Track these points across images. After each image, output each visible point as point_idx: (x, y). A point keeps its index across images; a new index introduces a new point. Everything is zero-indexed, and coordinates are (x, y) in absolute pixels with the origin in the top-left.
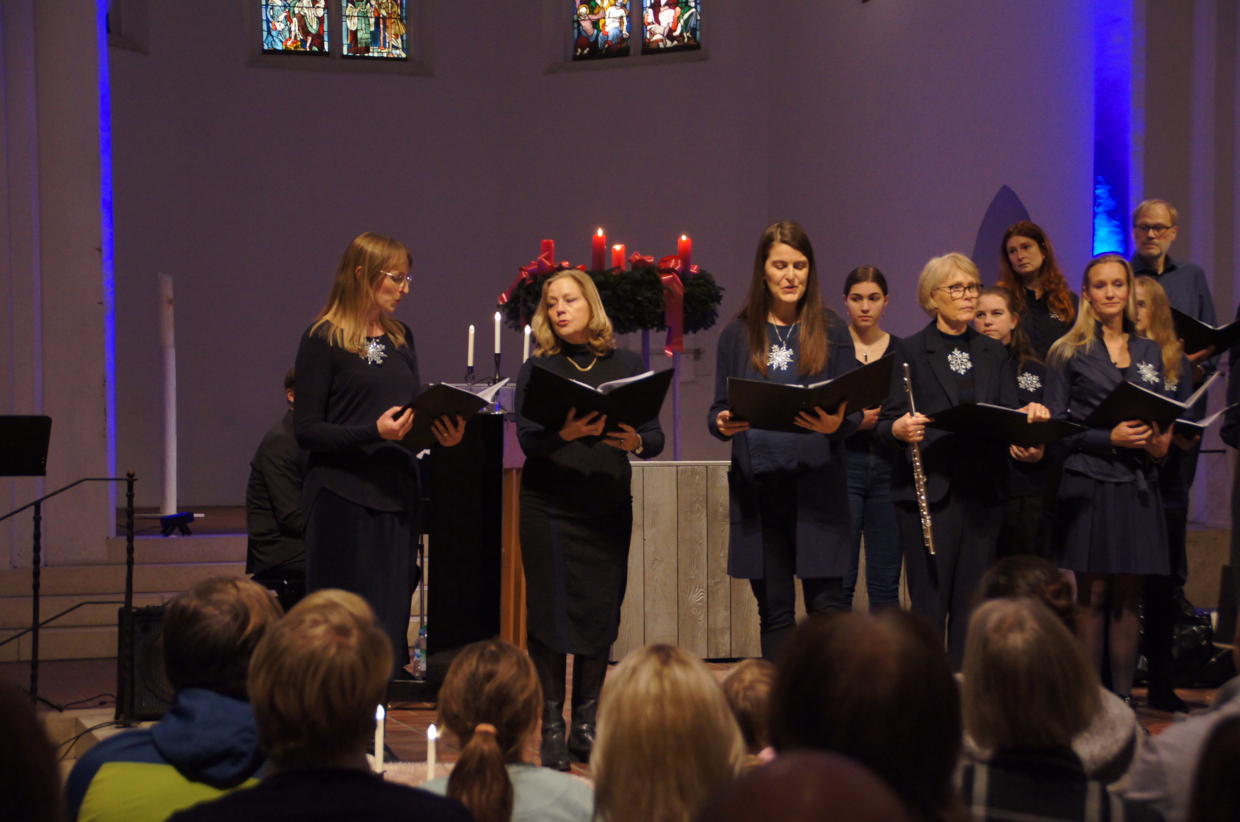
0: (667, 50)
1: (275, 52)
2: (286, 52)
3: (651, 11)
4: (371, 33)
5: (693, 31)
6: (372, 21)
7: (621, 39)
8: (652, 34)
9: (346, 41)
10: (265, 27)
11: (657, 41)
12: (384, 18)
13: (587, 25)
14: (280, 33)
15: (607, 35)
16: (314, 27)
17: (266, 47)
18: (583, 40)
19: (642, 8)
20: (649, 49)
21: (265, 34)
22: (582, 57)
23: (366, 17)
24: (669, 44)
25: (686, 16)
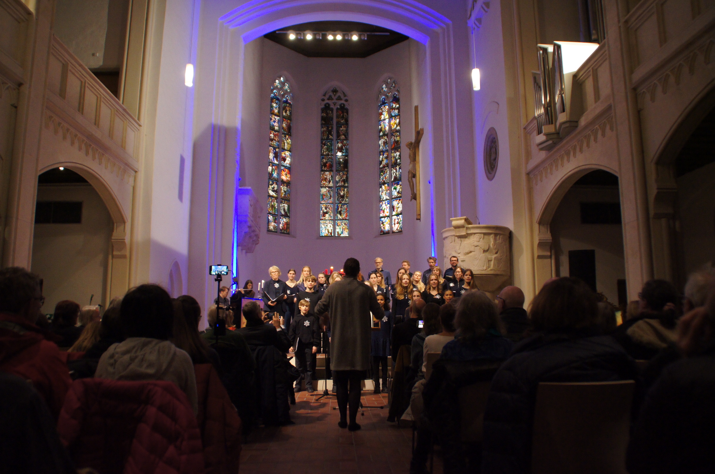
0: (397, 232)
1: (322, 236)
2: (325, 236)
4: (342, 232)
5: (401, 228)
6: (342, 229)
7: (389, 231)
8: (394, 229)
9: (336, 233)
10: (321, 231)
11: (395, 231)
12: (344, 229)
13: (382, 228)
14: (323, 233)
15: (386, 230)
16: (330, 231)
17: (321, 235)
18: (382, 231)
19: (392, 224)
20: (393, 232)
21: (321, 233)
22: (382, 234)
23: (340, 229)
24: (397, 231)
25: (400, 225)
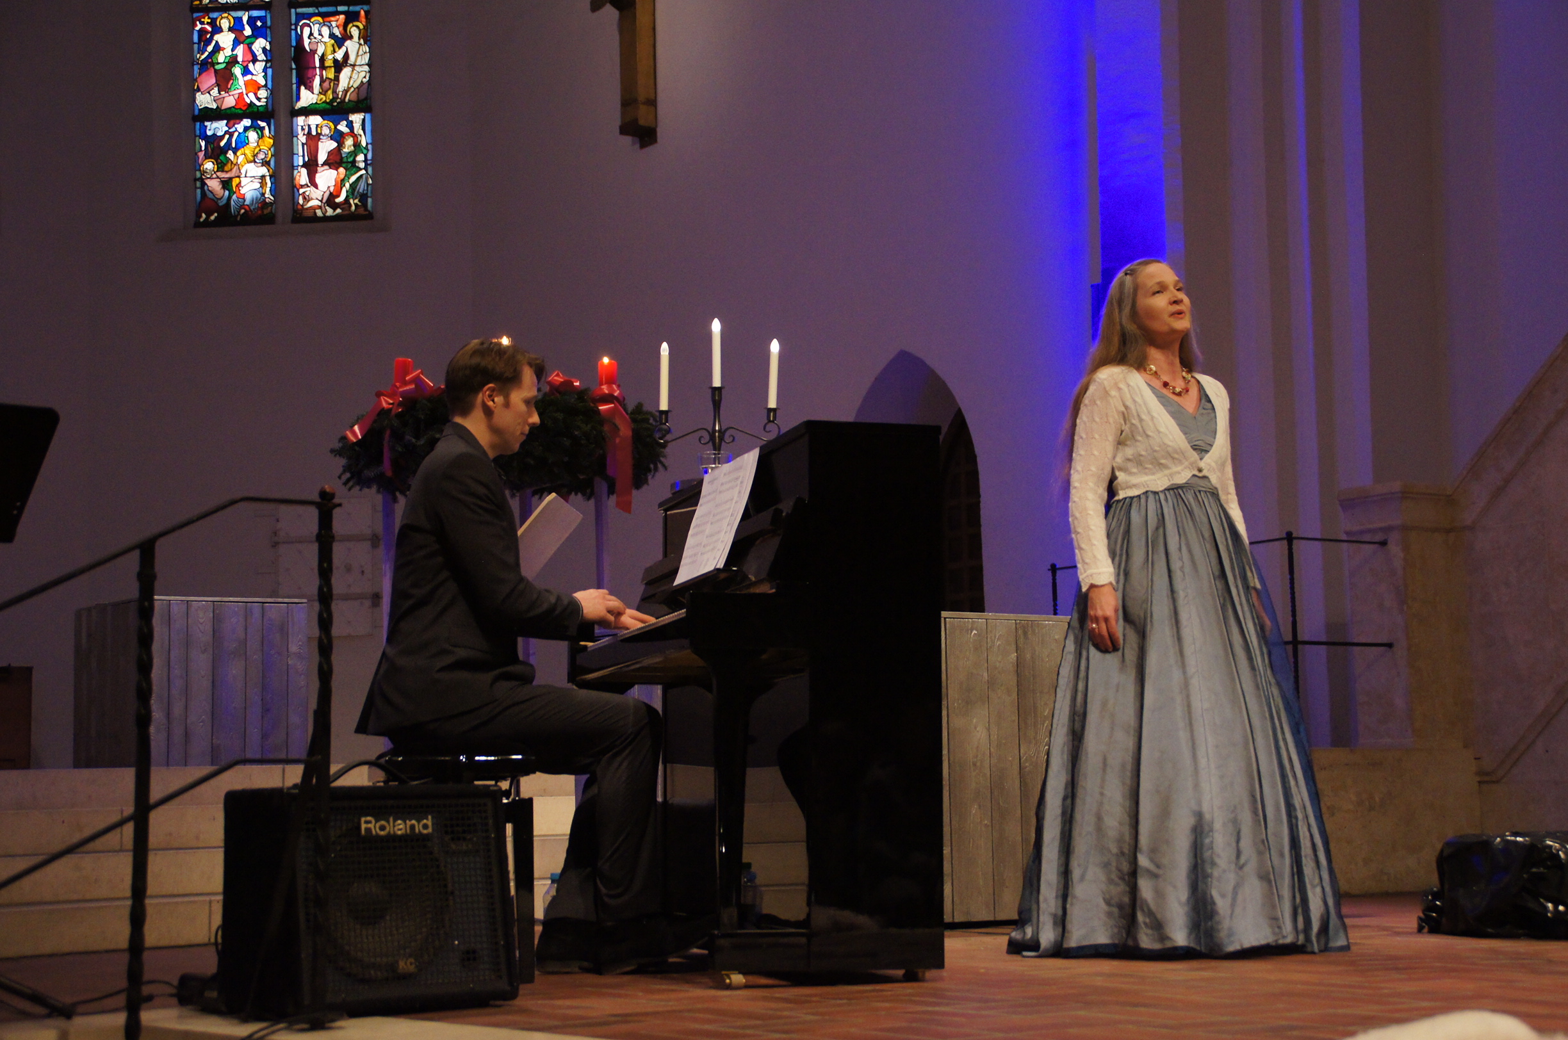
3: (304, 171)
8: (306, 199)
11: (314, 208)
15: (243, 197)
